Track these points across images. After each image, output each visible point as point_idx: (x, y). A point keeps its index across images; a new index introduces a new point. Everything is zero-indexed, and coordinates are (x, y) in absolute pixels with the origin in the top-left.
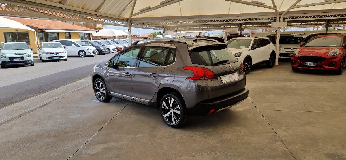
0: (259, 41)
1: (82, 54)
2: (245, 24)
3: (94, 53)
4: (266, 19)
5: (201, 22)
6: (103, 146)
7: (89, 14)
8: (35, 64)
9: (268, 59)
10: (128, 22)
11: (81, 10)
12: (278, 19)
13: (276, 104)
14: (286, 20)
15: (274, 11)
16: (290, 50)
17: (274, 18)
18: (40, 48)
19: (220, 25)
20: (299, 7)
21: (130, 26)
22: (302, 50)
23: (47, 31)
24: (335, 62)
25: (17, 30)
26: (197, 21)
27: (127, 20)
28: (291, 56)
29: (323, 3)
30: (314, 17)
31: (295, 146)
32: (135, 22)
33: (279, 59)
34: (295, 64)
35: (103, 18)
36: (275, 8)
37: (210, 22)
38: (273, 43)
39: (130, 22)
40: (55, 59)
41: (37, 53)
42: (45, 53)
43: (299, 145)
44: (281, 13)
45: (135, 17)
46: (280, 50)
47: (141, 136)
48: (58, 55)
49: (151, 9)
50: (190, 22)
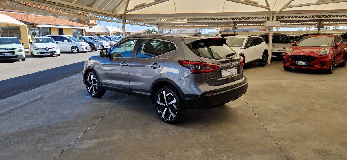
0: (252, 40)
1: (75, 50)
2: (239, 23)
3: (87, 49)
4: (259, 18)
5: (196, 20)
6: (96, 141)
7: (82, 10)
8: (26, 59)
9: (261, 58)
10: (122, 18)
11: (74, 5)
12: (271, 18)
13: (268, 102)
14: (279, 19)
15: (267, 10)
16: (282, 49)
17: (267, 17)
18: (31, 43)
19: (214, 23)
20: (292, 6)
21: (124, 22)
22: (293, 50)
23: (39, 26)
24: (326, 61)
25: (8, 25)
26: (191, 19)
27: (121, 16)
28: (283, 56)
29: (315, 4)
30: (306, 17)
31: (285, 142)
32: (129, 18)
33: (272, 58)
34: (286, 63)
35: (97, 14)
36: (268, 8)
37: (204, 20)
38: (266, 42)
39: (124, 18)
40: (47, 54)
41: (28, 48)
42: (37, 48)
43: (288, 141)
44: (274, 13)
45: (129, 13)
46: (273, 49)
47: (134, 132)
48: (50, 50)
49: (146, 6)
50: (184, 20)
